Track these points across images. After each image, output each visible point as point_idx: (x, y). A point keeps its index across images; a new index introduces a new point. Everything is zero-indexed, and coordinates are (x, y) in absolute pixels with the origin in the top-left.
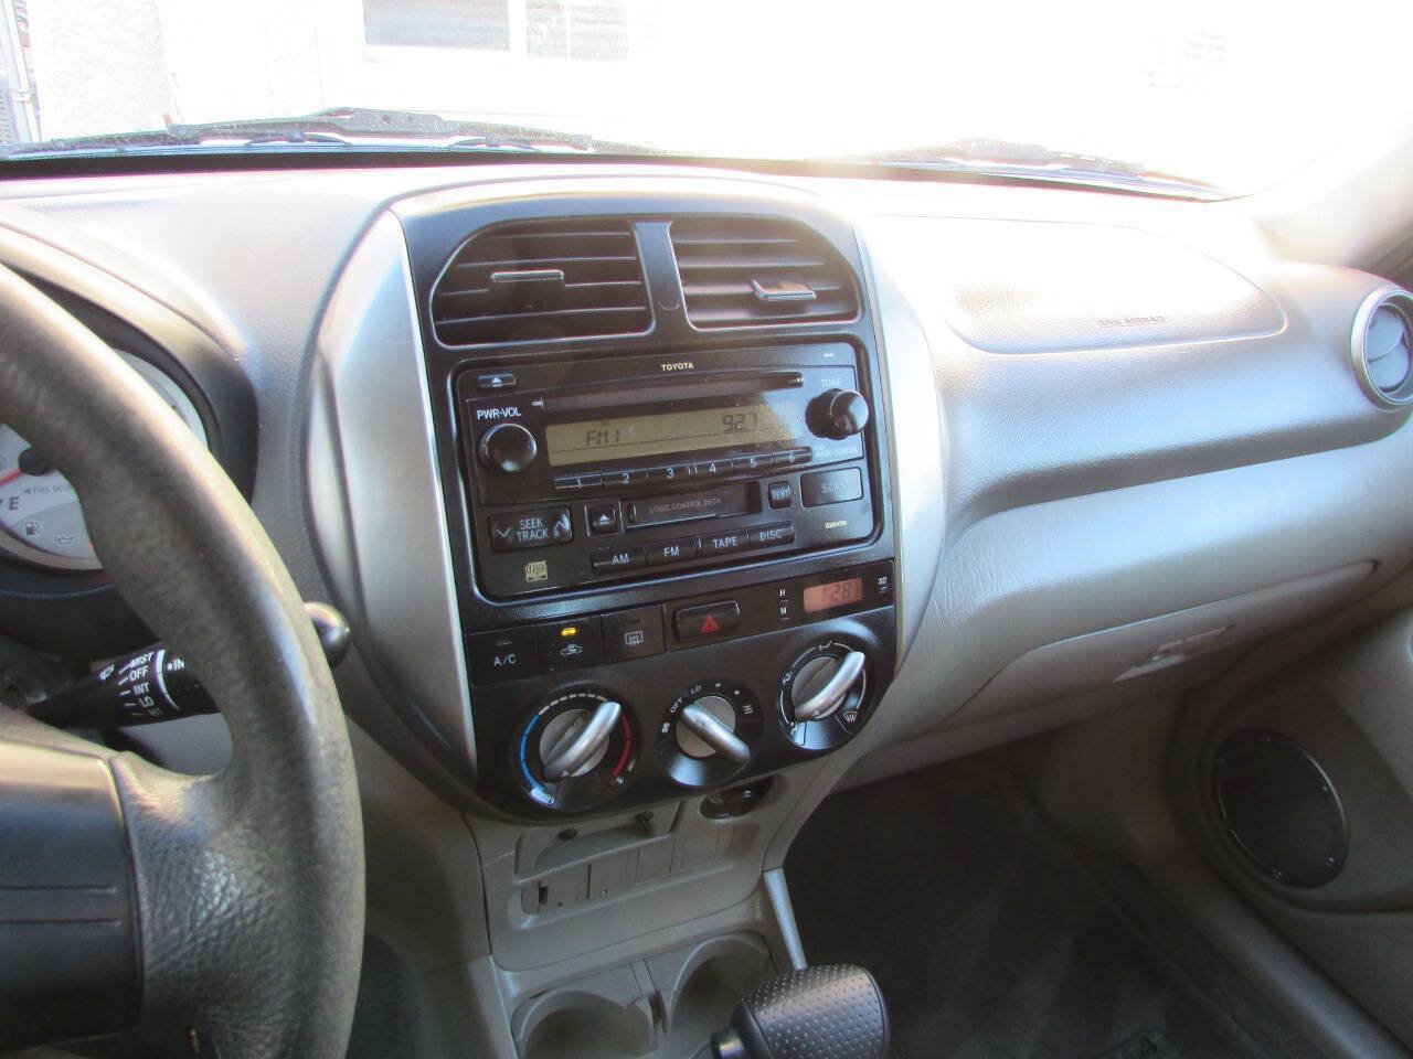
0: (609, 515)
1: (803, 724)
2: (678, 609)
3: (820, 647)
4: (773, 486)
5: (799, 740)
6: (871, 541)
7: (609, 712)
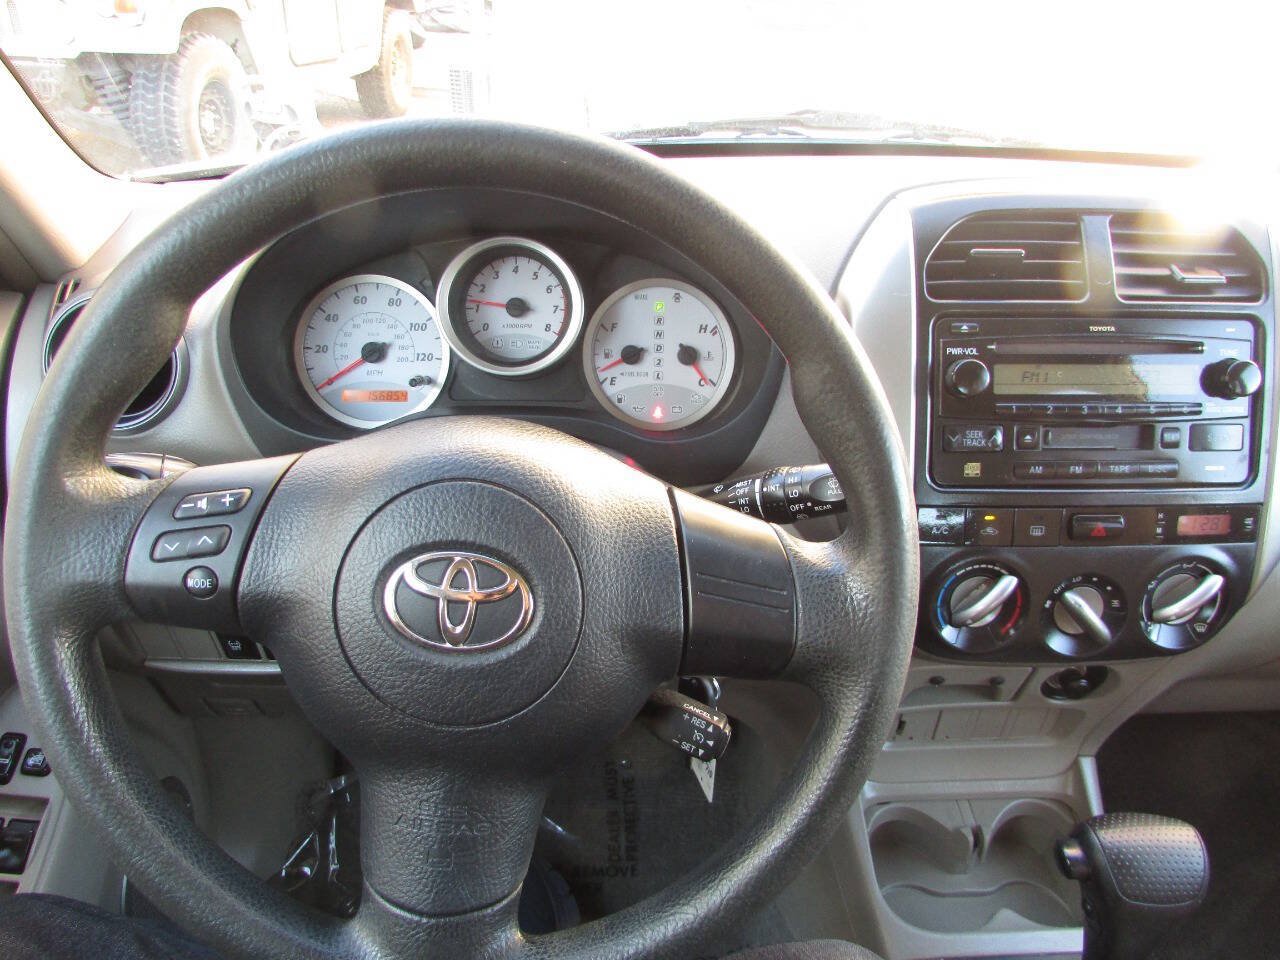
0: (1033, 435)
1: (1158, 625)
2: (1074, 514)
3: (1185, 566)
4: (1165, 430)
5: (1154, 637)
6: (1245, 486)
7: (1008, 583)
